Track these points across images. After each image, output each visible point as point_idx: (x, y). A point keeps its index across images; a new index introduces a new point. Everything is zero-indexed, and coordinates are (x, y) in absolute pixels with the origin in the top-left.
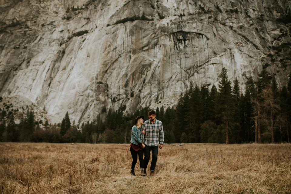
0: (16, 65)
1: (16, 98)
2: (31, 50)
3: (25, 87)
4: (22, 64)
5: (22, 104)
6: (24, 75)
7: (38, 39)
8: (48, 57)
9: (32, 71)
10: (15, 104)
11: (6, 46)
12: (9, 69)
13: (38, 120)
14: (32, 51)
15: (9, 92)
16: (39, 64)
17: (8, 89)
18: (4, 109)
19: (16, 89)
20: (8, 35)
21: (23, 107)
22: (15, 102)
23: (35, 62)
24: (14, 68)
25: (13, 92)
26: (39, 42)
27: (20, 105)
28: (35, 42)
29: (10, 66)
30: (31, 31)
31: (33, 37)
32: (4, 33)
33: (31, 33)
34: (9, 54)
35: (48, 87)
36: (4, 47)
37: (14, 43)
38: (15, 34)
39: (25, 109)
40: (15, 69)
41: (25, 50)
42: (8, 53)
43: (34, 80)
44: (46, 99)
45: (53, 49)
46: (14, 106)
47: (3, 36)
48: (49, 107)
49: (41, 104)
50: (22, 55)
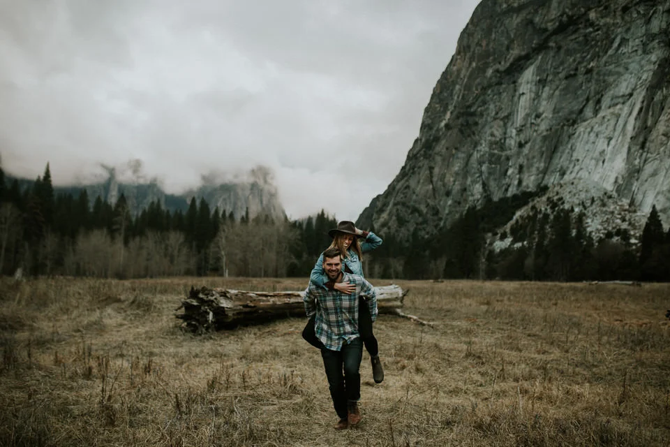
0: (571, 112)
1: (573, 183)
2: (601, 73)
3: (592, 159)
4: (585, 109)
5: (583, 196)
6: (589, 133)
7: (616, 45)
8: (641, 81)
9: (606, 120)
10: (570, 198)
11: (550, 78)
12: (559, 124)
13: (613, 228)
14: (604, 75)
15: (561, 172)
16: (621, 100)
17: (559, 166)
18: (546, 209)
19: (575, 165)
20: (552, 54)
21: (583, 203)
22: (570, 192)
23: (612, 99)
24: (568, 121)
25: (568, 172)
26: (620, 52)
27: (578, 198)
28: (610, 52)
29: (560, 117)
30: (598, 30)
31: (604, 42)
32: (543, 52)
33: (598, 34)
34: (557, 93)
35: (641, 151)
36: (546, 80)
37: (566, 66)
38: (565, 48)
39: (589, 207)
40: (571, 121)
41: (589, 75)
42: (555, 91)
43: (610, 139)
44: (637, 180)
45: (653, 58)
46: (566, 202)
47: (542, 58)
48: (644, 197)
49: (626, 192)
50: (584, 88)
